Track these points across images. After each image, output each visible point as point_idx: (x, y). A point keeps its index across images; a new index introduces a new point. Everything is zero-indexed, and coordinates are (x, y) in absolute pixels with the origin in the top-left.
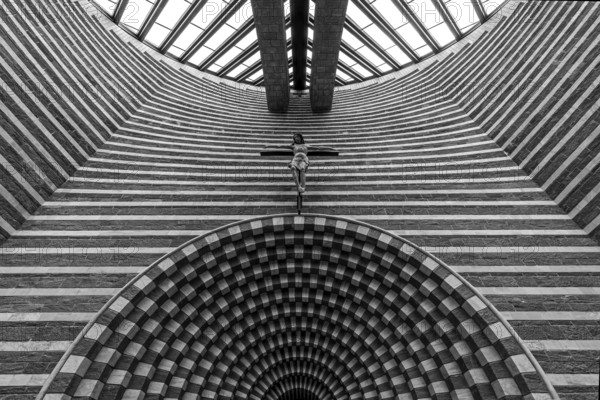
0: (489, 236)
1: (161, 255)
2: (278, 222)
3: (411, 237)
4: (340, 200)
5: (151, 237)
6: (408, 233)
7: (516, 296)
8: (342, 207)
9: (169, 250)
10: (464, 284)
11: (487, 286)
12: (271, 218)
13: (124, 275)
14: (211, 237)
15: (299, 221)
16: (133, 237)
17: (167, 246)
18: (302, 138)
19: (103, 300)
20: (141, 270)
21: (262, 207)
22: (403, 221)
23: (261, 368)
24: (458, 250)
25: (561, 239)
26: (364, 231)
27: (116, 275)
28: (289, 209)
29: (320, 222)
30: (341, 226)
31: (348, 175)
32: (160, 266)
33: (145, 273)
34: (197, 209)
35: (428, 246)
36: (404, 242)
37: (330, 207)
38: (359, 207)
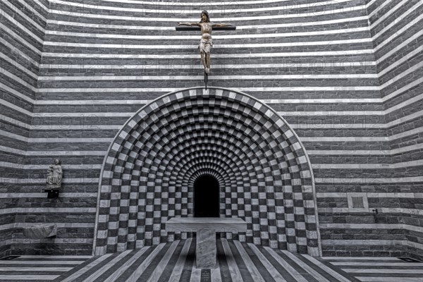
0: (321, 104)
1: (128, 118)
2: (192, 93)
3: (273, 104)
4: (233, 74)
5: (118, 105)
6: (273, 101)
7: (319, 142)
8: (234, 80)
9: (132, 115)
10: (294, 136)
11: (306, 136)
12: (188, 90)
13: (112, 130)
14: (153, 105)
15: (206, 93)
16: (107, 105)
17: (129, 111)
18: (207, 16)
19: (107, 144)
20: (121, 127)
21: (182, 81)
22: (272, 92)
23: (188, 166)
24: (299, 113)
25: (363, 106)
26: (245, 100)
27: (108, 130)
28: (199, 82)
29: (219, 93)
30: (232, 96)
31: (242, 46)
32: (129, 124)
33: (123, 130)
34: (140, 83)
35: (282, 111)
36: (269, 108)
37: (226, 80)
38: (245, 80)
